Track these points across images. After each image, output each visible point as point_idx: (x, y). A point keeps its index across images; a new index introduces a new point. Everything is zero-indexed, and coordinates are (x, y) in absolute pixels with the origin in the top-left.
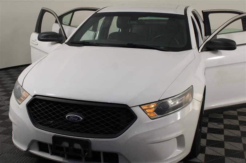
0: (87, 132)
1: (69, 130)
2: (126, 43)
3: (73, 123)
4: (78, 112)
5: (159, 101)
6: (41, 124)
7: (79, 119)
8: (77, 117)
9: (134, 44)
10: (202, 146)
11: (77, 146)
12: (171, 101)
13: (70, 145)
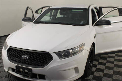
0: (30, 64)
1: (23, 63)
2: (58, 22)
3: (25, 60)
4: (27, 55)
5: (65, 50)
6: (12, 59)
7: (27, 58)
8: (26, 57)
9: (62, 22)
10: (93, 71)
11: (26, 71)
12: (71, 51)
13: (23, 70)
